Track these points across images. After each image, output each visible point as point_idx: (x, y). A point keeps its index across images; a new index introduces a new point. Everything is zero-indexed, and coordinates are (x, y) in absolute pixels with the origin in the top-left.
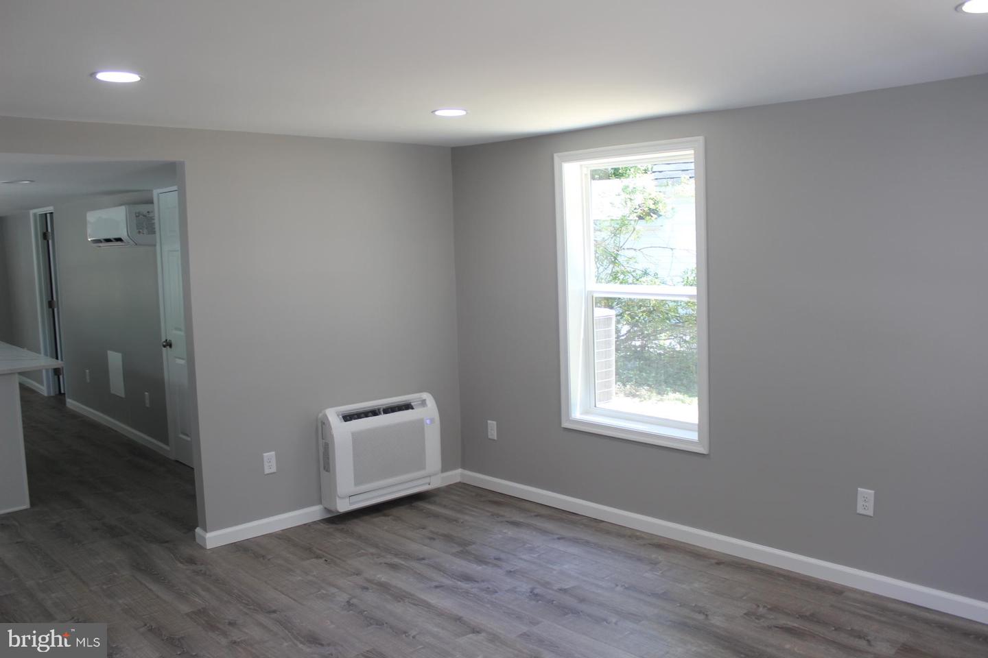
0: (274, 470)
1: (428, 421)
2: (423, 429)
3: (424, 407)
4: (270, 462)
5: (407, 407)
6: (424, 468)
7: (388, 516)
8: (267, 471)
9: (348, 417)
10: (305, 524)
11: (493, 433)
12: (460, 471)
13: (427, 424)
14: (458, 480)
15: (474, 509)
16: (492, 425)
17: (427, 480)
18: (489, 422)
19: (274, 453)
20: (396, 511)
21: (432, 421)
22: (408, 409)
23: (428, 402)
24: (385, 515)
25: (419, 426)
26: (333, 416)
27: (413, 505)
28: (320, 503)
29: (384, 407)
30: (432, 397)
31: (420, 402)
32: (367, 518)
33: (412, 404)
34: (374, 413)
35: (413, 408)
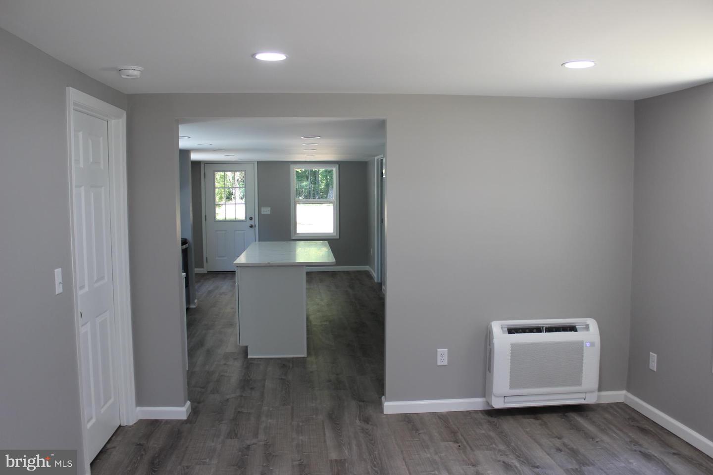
0: (445, 363)
1: (588, 344)
2: (583, 350)
3: (587, 331)
4: (443, 356)
5: (572, 329)
6: (579, 383)
7: (538, 419)
8: (439, 363)
9: (512, 331)
10: (467, 411)
11: (653, 366)
12: (624, 392)
13: (586, 346)
14: (622, 400)
15: (618, 432)
16: (653, 356)
17: (583, 395)
18: (651, 353)
19: (446, 350)
20: (546, 417)
21: (592, 344)
22: (571, 331)
23: (591, 328)
24: (536, 419)
25: (578, 348)
26: (497, 328)
27: (566, 414)
28: (484, 396)
29: (547, 326)
30: (596, 322)
31: (584, 326)
32: (519, 417)
33: (577, 327)
34: (538, 330)
35: (576, 331)
